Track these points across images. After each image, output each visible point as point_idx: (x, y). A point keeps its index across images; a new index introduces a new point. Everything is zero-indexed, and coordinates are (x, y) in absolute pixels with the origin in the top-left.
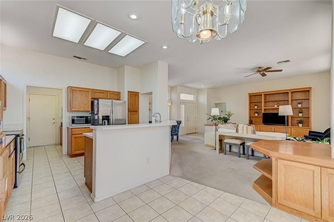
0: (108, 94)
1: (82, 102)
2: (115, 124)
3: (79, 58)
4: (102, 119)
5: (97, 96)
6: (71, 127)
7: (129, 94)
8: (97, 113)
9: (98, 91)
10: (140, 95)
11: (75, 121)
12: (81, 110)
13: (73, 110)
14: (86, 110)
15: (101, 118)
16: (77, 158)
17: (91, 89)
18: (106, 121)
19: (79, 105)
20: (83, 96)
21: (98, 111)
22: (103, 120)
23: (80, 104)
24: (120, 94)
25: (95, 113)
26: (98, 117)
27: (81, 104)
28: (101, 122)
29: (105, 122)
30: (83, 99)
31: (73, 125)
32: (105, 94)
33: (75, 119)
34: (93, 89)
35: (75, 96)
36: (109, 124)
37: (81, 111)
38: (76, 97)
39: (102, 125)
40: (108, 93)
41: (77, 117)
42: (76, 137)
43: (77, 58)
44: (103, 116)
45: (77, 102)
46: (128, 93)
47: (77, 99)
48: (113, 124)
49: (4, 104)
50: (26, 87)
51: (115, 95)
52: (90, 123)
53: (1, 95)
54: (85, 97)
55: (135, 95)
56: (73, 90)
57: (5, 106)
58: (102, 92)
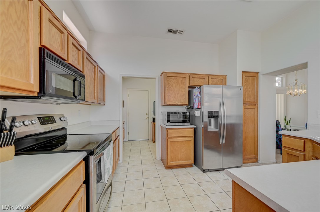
0: (210, 80)
4: (208, 116)
5: (196, 82)
6: (167, 127)
7: (244, 76)
8: (200, 107)
9: (196, 76)
10: (261, 76)
11: (170, 119)
12: (177, 103)
13: (168, 103)
14: (182, 103)
15: (206, 114)
16: (173, 170)
17: (188, 74)
20: (179, 85)
21: (201, 103)
24: (226, 78)
25: (196, 106)
26: (202, 113)
28: (206, 120)
29: (210, 120)
30: (179, 88)
31: (169, 124)
32: (206, 79)
34: (190, 74)
35: (170, 84)
37: (177, 105)
38: (171, 86)
40: (210, 77)
42: (172, 142)
43: (172, 33)
44: (209, 112)
45: (172, 92)
46: (242, 74)
47: (172, 88)
49: (102, 98)
50: (121, 77)
51: (219, 81)
52: (188, 122)
53: (94, 85)
54: (181, 85)
55: (253, 77)
56: (167, 76)
57: (104, 100)
58: (203, 76)
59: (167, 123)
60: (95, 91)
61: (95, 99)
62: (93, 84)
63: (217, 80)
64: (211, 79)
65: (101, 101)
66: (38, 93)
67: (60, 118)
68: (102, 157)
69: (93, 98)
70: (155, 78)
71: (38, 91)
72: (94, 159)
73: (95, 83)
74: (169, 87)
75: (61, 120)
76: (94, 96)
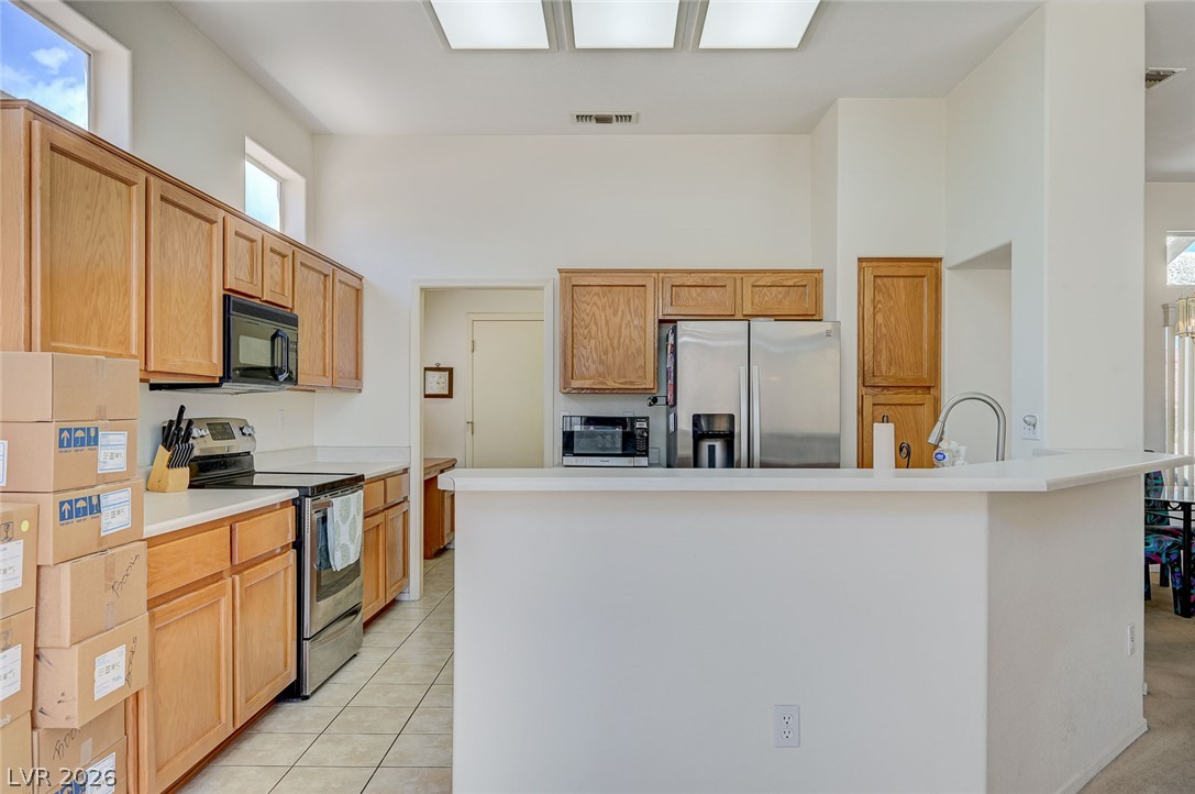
0: (749, 290)
1: (615, 345)
2: (763, 465)
3: (601, 119)
4: (694, 432)
5: (686, 304)
7: (869, 277)
8: (673, 399)
9: (691, 280)
10: (946, 275)
11: (575, 440)
12: (611, 384)
13: (576, 384)
14: (632, 383)
17: (658, 272)
18: (719, 445)
19: (601, 362)
20: (620, 314)
21: (675, 387)
22: (698, 437)
23: (606, 353)
24: (818, 283)
25: (669, 397)
26: (676, 421)
27: (610, 355)
28: (685, 448)
29: (712, 449)
30: (620, 327)
31: (568, 459)
32: (729, 289)
33: (577, 428)
34: (666, 271)
35: (584, 315)
36: (730, 462)
37: (612, 391)
38: (587, 319)
39: (696, 464)
40: (748, 281)
41: (589, 421)
43: (593, 125)
44: (696, 419)
45: (593, 342)
46: (860, 269)
47: (594, 328)
48: (750, 465)
49: (350, 367)
50: (417, 292)
51: (787, 294)
52: (643, 456)
53: (324, 334)
54: (629, 318)
55: (917, 279)
56: (573, 286)
57: (358, 376)
58: (715, 278)
59: (564, 455)
60: (325, 351)
61: (324, 375)
62: (320, 330)
63: (780, 289)
64: (753, 286)
65: (350, 381)
66: (220, 378)
67: (241, 429)
68: (329, 510)
69: (321, 373)
70: (541, 289)
71: (221, 375)
72: (313, 507)
73: (325, 327)
74: (583, 324)
75: (244, 434)
76: (321, 365)
